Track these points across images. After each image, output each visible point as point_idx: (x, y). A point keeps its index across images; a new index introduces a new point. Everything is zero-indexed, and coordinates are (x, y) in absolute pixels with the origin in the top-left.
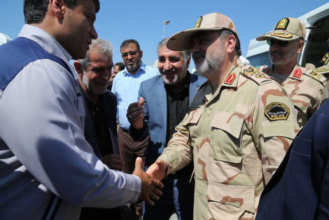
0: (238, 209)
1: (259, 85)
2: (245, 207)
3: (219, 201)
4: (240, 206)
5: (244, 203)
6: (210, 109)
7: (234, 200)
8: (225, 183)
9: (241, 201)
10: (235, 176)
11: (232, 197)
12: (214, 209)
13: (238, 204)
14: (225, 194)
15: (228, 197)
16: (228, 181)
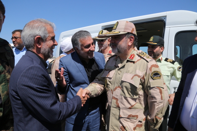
0: (135, 120)
1: (148, 62)
2: (139, 119)
3: (126, 117)
4: (137, 119)
5: (139, 117)
6: (121, 71)
7: (133, 116)
8: (130, 108)
9: (137, 116)
10: (135, 104)
11: (133, 115)
12: (123, 121)
13: (136, 118)
14: (129, 114)
15: (131, 115)
16: (131, 107)
